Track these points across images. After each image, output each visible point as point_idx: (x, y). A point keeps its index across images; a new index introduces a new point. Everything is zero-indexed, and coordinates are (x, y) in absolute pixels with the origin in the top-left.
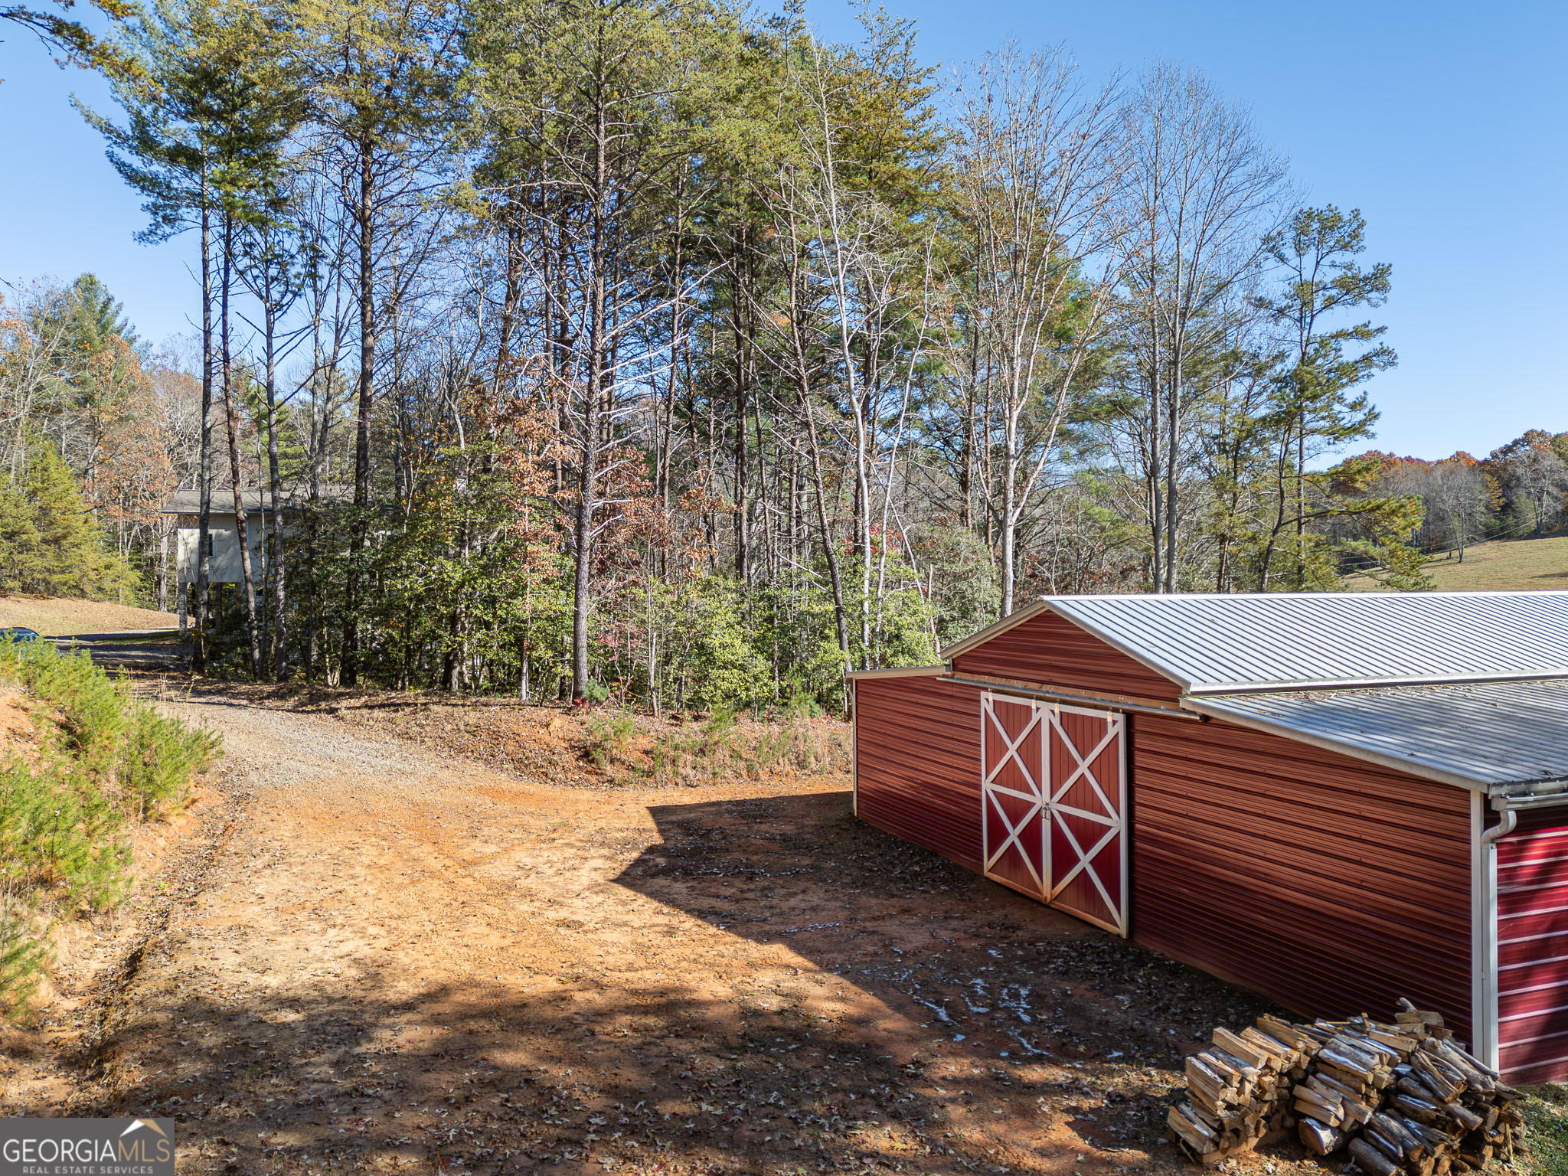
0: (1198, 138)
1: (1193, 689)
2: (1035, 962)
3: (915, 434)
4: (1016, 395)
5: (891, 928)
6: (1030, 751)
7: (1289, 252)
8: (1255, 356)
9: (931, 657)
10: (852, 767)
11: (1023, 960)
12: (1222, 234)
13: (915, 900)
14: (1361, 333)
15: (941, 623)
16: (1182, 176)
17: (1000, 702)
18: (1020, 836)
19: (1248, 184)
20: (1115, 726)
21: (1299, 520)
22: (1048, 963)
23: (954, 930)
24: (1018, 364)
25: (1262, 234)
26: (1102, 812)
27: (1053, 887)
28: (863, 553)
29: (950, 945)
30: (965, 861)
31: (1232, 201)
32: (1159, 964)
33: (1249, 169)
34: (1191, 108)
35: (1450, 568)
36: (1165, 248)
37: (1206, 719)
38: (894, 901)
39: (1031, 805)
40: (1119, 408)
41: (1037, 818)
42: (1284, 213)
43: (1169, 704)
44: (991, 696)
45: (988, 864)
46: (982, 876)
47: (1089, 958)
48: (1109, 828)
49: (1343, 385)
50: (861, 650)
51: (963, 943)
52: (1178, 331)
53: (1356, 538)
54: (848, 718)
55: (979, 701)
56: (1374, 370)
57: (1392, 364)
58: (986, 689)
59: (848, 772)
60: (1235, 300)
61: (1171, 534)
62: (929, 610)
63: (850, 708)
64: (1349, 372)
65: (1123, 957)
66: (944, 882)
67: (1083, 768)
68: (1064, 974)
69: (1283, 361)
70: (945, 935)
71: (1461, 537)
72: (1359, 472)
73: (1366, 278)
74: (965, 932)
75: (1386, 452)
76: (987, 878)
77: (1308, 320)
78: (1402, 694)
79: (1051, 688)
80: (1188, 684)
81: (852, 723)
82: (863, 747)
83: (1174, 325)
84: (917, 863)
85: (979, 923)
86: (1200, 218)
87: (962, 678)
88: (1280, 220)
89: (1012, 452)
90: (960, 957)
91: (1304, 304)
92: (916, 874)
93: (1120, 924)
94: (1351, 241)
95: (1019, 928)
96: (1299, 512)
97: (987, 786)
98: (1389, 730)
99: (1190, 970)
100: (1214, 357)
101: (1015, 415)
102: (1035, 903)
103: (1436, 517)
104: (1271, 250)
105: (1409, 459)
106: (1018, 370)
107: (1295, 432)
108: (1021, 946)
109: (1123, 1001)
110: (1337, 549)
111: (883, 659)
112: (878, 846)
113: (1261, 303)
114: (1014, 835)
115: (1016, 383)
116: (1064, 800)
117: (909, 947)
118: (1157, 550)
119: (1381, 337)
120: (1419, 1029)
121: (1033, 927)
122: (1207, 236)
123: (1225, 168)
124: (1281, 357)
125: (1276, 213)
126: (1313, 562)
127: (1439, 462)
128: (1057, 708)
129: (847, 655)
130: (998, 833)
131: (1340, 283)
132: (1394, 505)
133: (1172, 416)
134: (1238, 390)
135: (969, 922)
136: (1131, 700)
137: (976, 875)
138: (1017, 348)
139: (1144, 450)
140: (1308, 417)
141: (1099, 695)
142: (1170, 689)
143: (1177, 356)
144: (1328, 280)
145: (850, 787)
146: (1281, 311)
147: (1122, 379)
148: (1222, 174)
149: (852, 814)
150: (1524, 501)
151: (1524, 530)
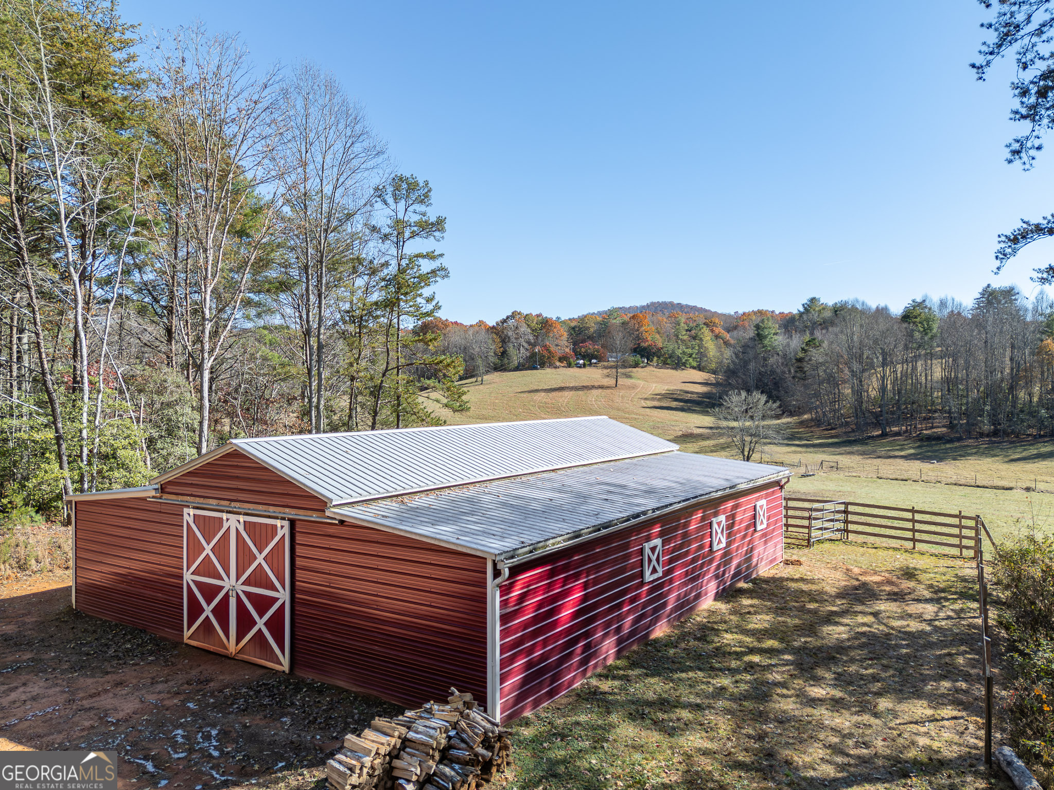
0: (333, 119)
1: (334, 503)
2: (222, 706)
3: (128, 292)
4: (209, 276)
5: (106, 701)
6: (221, 550)
7: (390, 200)
8: (371, 262)
9: (143, 470)
10: (71, 563)
11: (214, 706)
12: (349, 183)
13: (128, 673)
14: (431, 256)
15: (151, 441)
16: (324, 140)
17: (199, 516)
18: (212, 611)
19: (364, 154)
20: (283, 529)
21: (397, 367)
22: (232, 704)
23: (160, 693)
24: (211, 253)
25: (373, 185)
26: (274, 589)
27: (237, 644)
28: (82, 390)
29: (156, 706)
30: (168, 633)
31: (355, 163)
32: (310, 687)
33: (365, 144)
34: (328, 97)
35: (477, 387)
36: (313, 184)
37: (342, 522)
38: (108, 677)
39: (222, 588)
40: (284, 286)
41: (227, 596)
42: (386, 175)
43: (319, 514)
44: (192, 512)
45: (187, 634)
46: (183, 643)
47: (262, 694)
48: (278, 599)
49: (422, 287)
50: (80, 468)
51: (167, 703)
52: (323, 241)
53: (429, 379)
54: (67, 523)
55: (183, 515)
56: (438, 279)
57: (447, 276)
58: (188, 507)
59: (67, 568)
60: (357, 225)
61: (319, 374)
62: (139, 433)
63: (69, 515)
64: (425, 279)
65: (286, 687)
66: (151, 653)
67: (260, 559)
68: (244, 711)
69: (387, 268)
70: (152, 698)
71: (482, 369)
72: (431, 340)
73: (432, 224)
74: (169, 692)
75: (444, 319)
76: (186, 644)
77: (401, 243)
78: (453, 493)
79: (238, 505)
80: (331, 500)
81: (71, 528)
82: (82, 554)
83: (320, 237)
84: (129, 641)
85: (180, 682)
86: (335, 169)
87: (168, 498)
88: (383, 180)
89: (208, 316)
90: (164, 715)
91: (399, 234)
92: (128, 650)
93: (284, 663)
94: (424, 199)
95: (211, 680)
96: (398, 362)
97: (188, 577)
98: (446, 521)
99: (331, 687)
100: (344, 260)
101: (209, 290)
102: (223, 658)
103: (470, 359)
104: (379, 197)
105: (456, 323)
106: (211, 258)
107: (395, 314)
108: (212, 696)
109: (286, 722)
110: (419, 385)
111: (100, 472)
112: (95, 632)
113: (374, 229)
114: (208, 610)
115: (210, 267)
116: (247, 582)
117: (121, 715)
118: (310, 383)
119: (440, 260)
120: (460, 705)
121: (221, 678)
122: (340, 182)
123: (350, 141)
124: (386, 264)
125: (382, 176)
126: (406, 393)
127: (471, 326)
128: (242, 518)
129: (66, 473)
130: (195, 610)
131: (417, 224)
132: (449, 361)
133: (320, 296)
134: (360, 282)
135: (170, 684)
136: (293, 511)
137: (178, 643)
138: (210, 242)
139: (301, 317)
140: (402, 304)
141: (272, 509)
142: (319, 503)
143: (322, 256)
144: (412, 220)
145: (70, 582)
146: (385, 236)
147: (286, 267)
148: (348, 145)
149: (71, 606)
150: (511, 350)
151: (512, 366)
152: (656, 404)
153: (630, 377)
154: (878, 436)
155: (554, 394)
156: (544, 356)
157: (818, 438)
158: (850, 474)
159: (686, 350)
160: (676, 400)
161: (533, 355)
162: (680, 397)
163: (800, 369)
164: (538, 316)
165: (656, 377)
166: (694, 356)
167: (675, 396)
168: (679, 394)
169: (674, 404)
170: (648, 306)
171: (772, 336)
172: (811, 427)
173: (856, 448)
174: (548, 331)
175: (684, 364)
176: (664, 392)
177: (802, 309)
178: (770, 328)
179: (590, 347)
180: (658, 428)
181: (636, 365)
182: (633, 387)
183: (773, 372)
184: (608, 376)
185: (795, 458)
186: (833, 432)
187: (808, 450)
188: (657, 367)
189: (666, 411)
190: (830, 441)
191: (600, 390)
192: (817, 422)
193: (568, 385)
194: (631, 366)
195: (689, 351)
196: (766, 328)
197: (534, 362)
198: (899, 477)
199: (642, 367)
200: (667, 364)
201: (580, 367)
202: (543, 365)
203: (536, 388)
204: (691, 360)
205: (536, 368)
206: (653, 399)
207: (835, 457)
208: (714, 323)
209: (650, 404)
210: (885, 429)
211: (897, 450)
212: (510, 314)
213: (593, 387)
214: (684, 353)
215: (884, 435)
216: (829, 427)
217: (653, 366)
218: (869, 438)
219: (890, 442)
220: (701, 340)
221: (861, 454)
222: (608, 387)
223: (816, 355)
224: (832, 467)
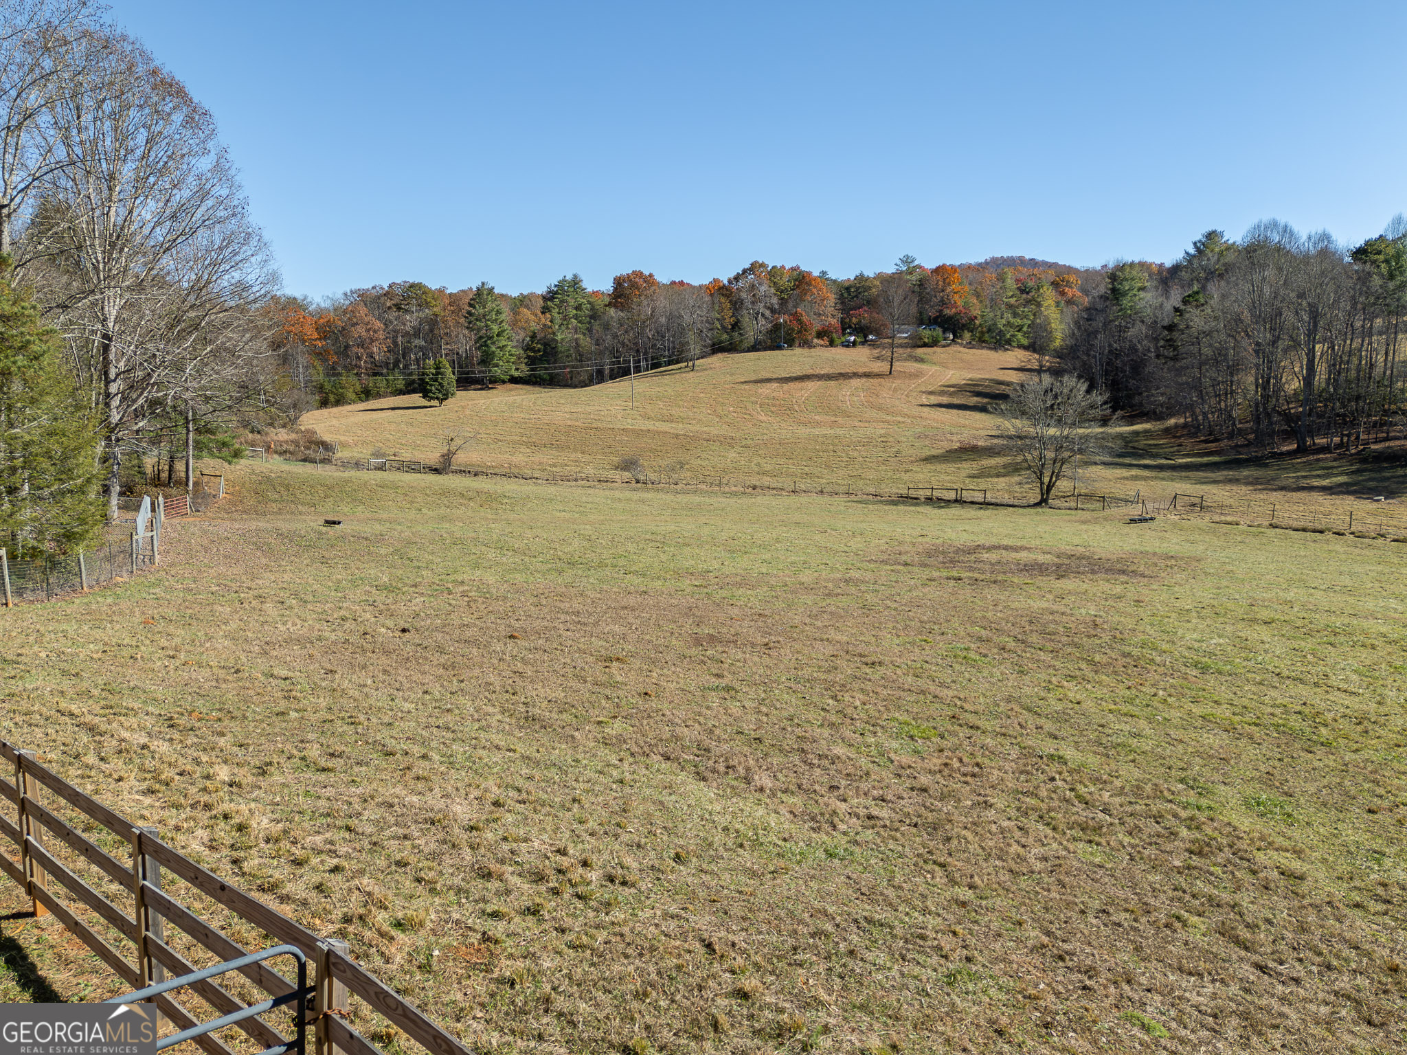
35: (682, 376)
71: (694, 349)
150: (746, 320)
151: (746, 345)
152: (945, 400)
153: (922, 360)
154: (1290, 454)
155: (792, 385)
156: (793, 330)
157: (1188, 455)
158: (1223, 518)
159: (1012, 320)
160: (978, 394)
161: (777, 327)
162: (987, 391)
163: (1170, 343)
164: (793, 269)
165: (962, 360)
166: (1025, 329)
167: (977, 389)
168: (986, 386)
169: (974, 400)
170: (986, 263)
171: (1135, 292)
172: (1180, 437)
173: (1246, 473)
174: (804, 293)
175: (1009, 342)
176: (964, 382)
177: (1192, 251)
178: (1133, 279)
179: (865, 316)
180: (927, 436)
181: (934, 343)
182: (917, 375)
183: (1133, 349)
184: (878, 358)
185: (1130, 489)
186: (1214, 445)
187: (1162, 474)
188: (969, 346)
189: (955, 411)
190: (1205, 460)
191: (864, 380)
192: (1191, 430)
193: (818, 372)
194: (925, 345)
195: (1018, 321)
196: (1127, 280)
197: (777, 339)
198: (1310, 525)
199: (944, 346)
200: (984, 341)
201: (848, 346)
202: (791, 344)
203: (768, 376)
204: (1019, 335)
205: (779, 348)
206: (942, 393)
207: (1204, 487)
208: (1068, 282)
209: (934, 399)
210: (1305, 442)
211: (1319, 476)
212: (748, 266)
213: (856, 375)
214: (1009, 324)
215: (1302, 450)
216: (1211, 438)
217: (961, 345)
218: (1274, 455)
219: (1309, 463)
220: (1039, 305)
221: (1251, 484)
222: (878, 375)
223: (1197, 319)
224: (1194, 505)
